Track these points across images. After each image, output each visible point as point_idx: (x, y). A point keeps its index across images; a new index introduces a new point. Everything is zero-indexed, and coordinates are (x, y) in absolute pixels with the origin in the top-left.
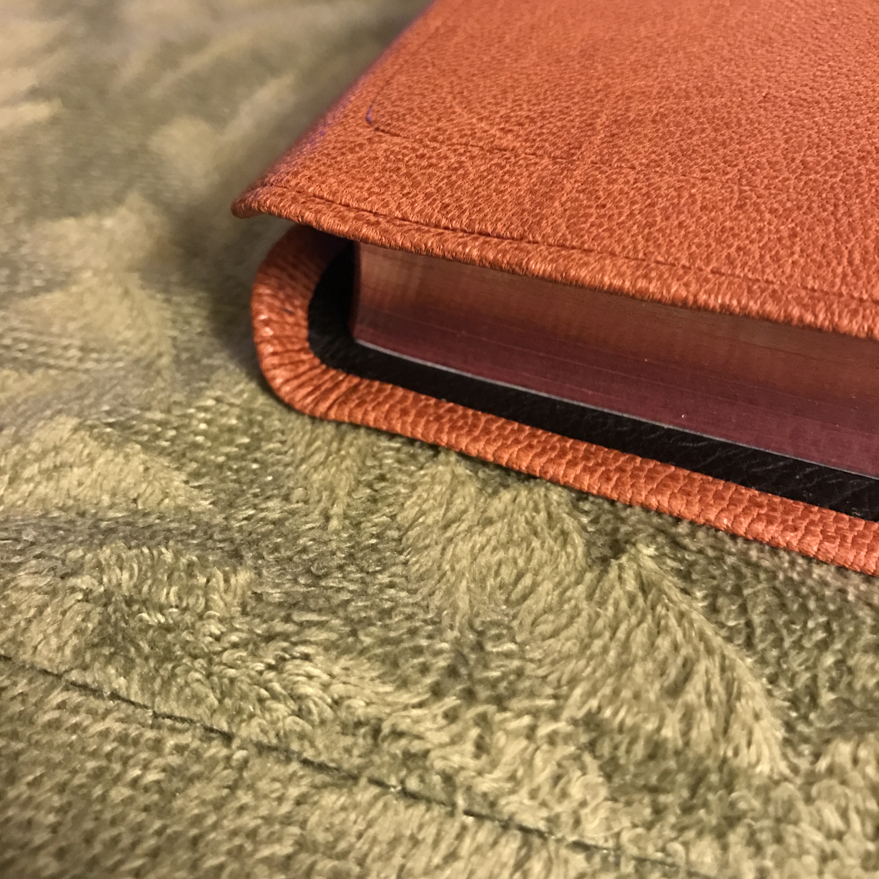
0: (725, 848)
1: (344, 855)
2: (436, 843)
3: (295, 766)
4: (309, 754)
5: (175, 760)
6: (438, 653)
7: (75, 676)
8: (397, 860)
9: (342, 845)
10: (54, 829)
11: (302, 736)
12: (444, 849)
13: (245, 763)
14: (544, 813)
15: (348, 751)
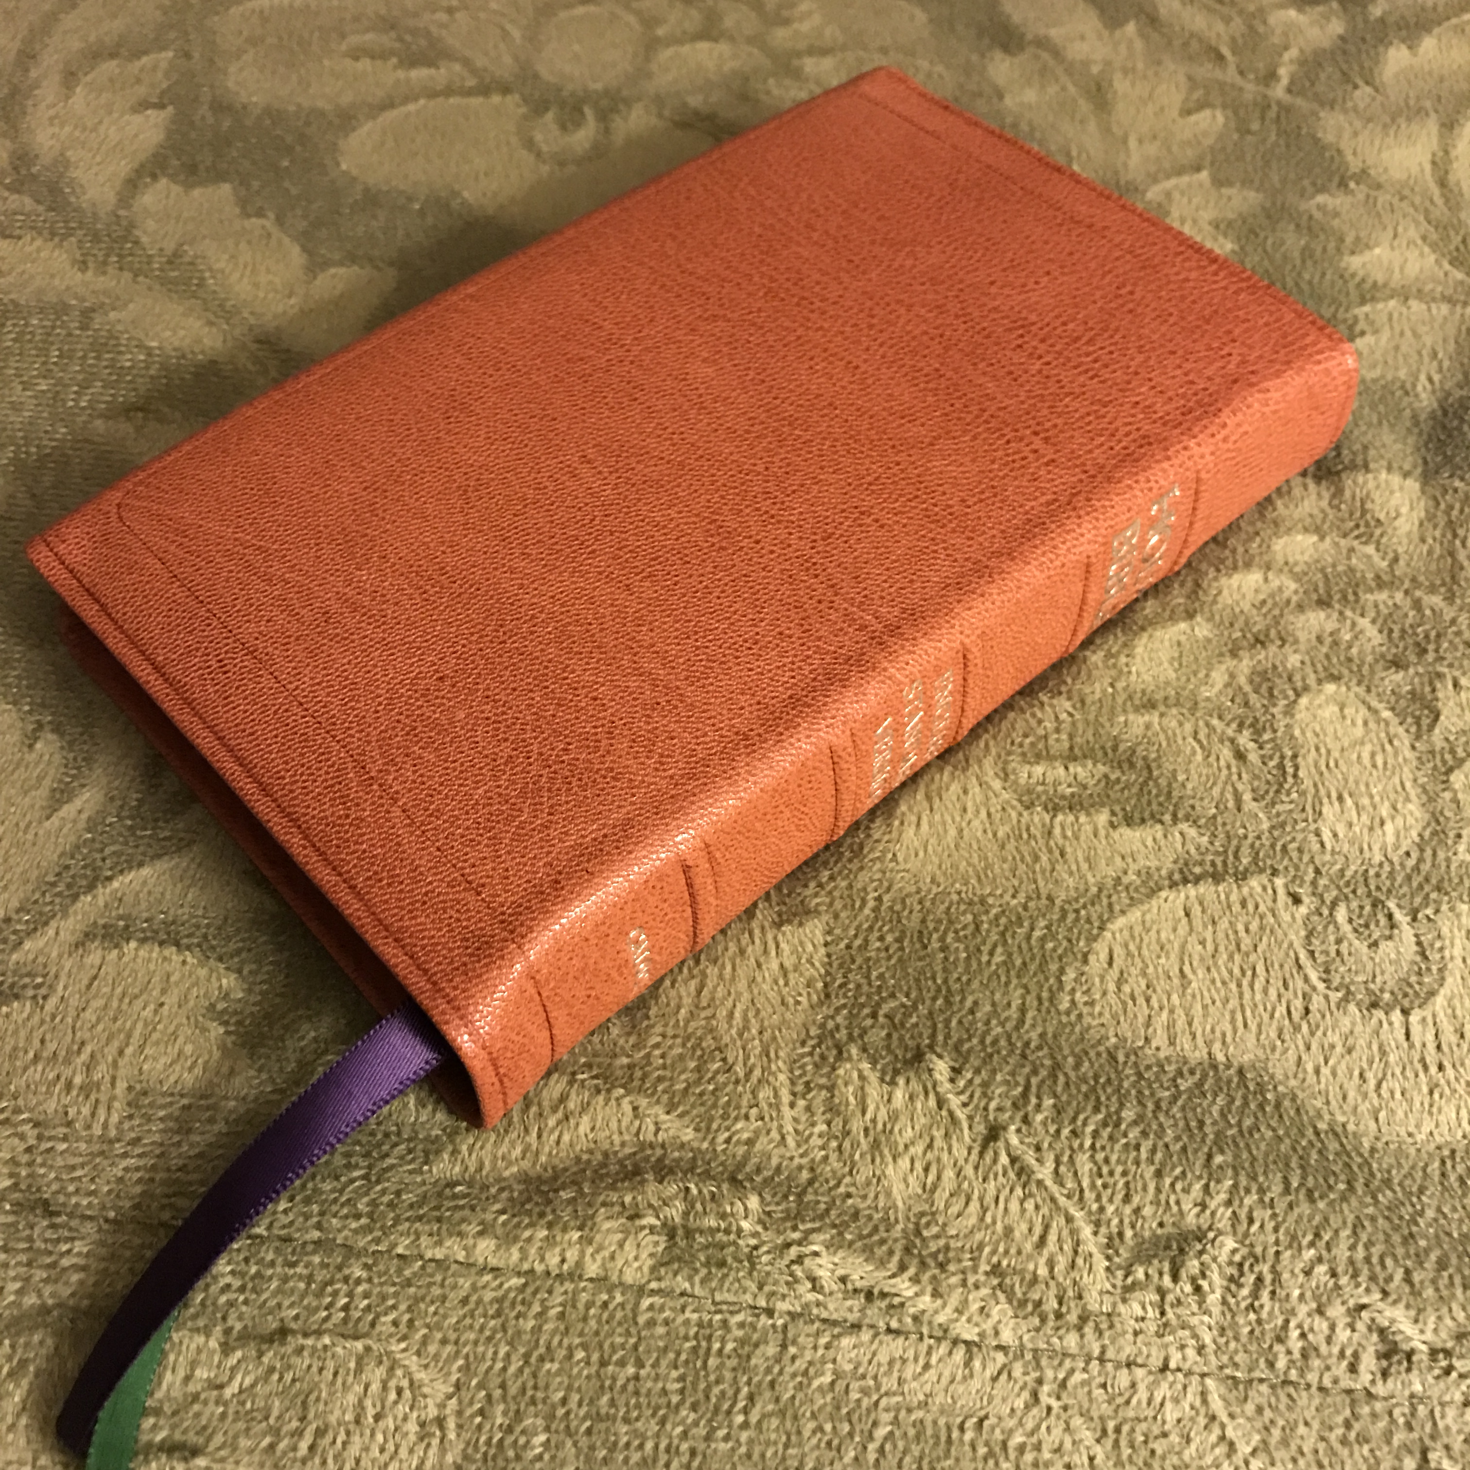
0: (1082, 1336)
1: (863, 1377)
2: (916, 1359)
3: (817, 1324)
4: (825, 1315)
5: (740, 1333)
6: (896, 1240)
7: (654, 1285)
8: (896, 1375)
9: (861, 1370)
10: (682, 1391)
11: (818, 1304)
12: (921, 1362)
13: (785, 1327)
14: (977, 1330)
15: (850, 1310)
